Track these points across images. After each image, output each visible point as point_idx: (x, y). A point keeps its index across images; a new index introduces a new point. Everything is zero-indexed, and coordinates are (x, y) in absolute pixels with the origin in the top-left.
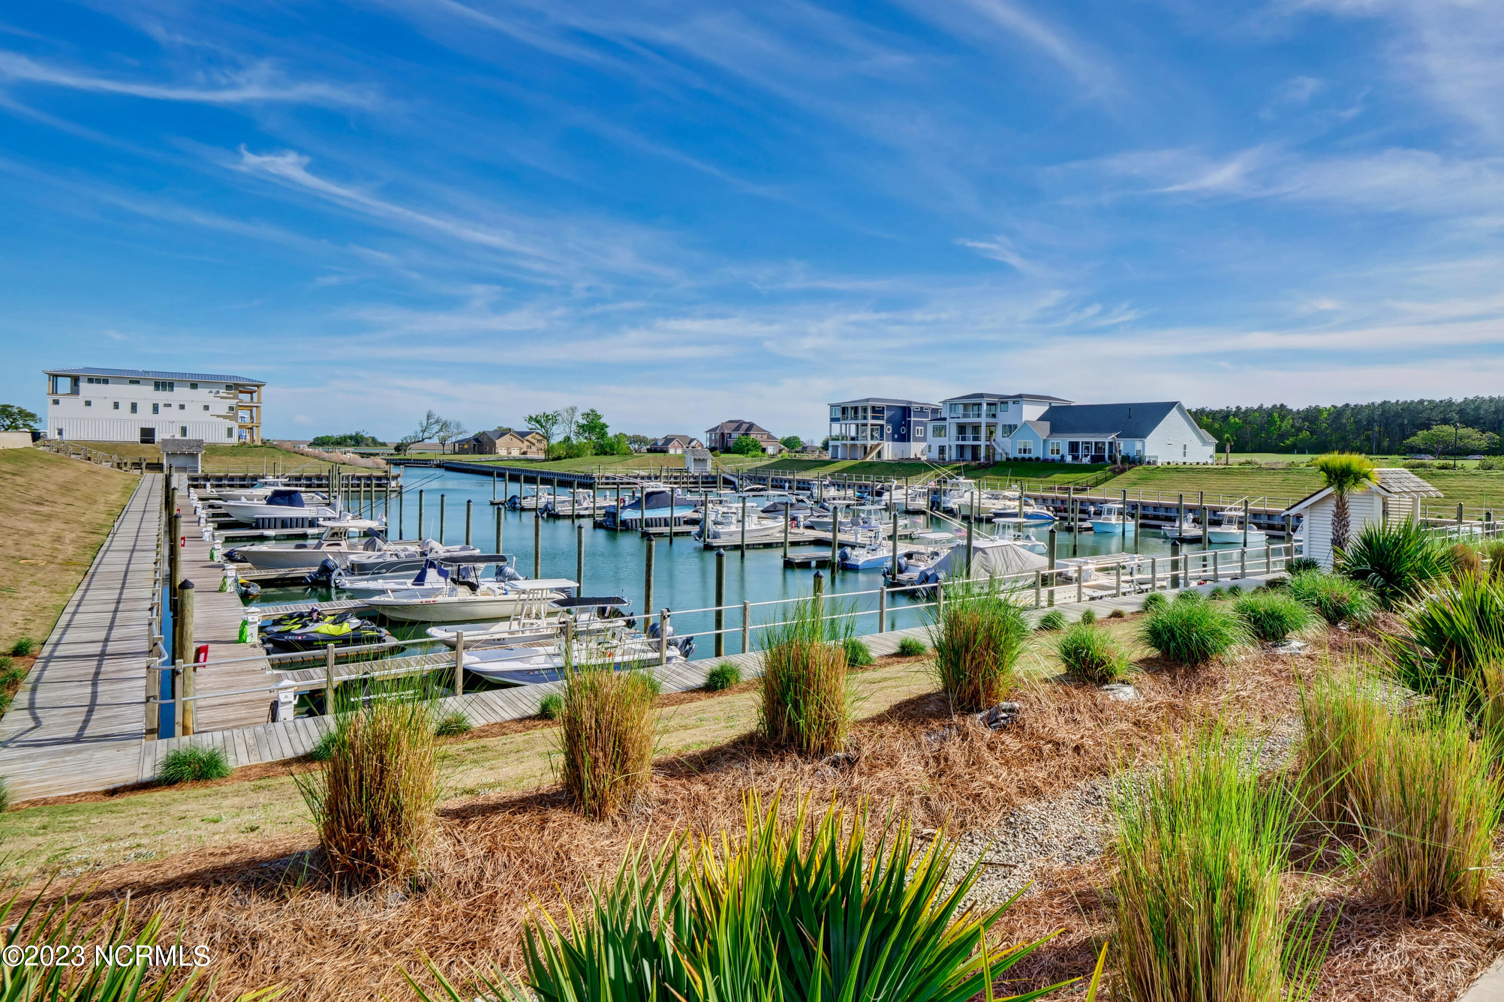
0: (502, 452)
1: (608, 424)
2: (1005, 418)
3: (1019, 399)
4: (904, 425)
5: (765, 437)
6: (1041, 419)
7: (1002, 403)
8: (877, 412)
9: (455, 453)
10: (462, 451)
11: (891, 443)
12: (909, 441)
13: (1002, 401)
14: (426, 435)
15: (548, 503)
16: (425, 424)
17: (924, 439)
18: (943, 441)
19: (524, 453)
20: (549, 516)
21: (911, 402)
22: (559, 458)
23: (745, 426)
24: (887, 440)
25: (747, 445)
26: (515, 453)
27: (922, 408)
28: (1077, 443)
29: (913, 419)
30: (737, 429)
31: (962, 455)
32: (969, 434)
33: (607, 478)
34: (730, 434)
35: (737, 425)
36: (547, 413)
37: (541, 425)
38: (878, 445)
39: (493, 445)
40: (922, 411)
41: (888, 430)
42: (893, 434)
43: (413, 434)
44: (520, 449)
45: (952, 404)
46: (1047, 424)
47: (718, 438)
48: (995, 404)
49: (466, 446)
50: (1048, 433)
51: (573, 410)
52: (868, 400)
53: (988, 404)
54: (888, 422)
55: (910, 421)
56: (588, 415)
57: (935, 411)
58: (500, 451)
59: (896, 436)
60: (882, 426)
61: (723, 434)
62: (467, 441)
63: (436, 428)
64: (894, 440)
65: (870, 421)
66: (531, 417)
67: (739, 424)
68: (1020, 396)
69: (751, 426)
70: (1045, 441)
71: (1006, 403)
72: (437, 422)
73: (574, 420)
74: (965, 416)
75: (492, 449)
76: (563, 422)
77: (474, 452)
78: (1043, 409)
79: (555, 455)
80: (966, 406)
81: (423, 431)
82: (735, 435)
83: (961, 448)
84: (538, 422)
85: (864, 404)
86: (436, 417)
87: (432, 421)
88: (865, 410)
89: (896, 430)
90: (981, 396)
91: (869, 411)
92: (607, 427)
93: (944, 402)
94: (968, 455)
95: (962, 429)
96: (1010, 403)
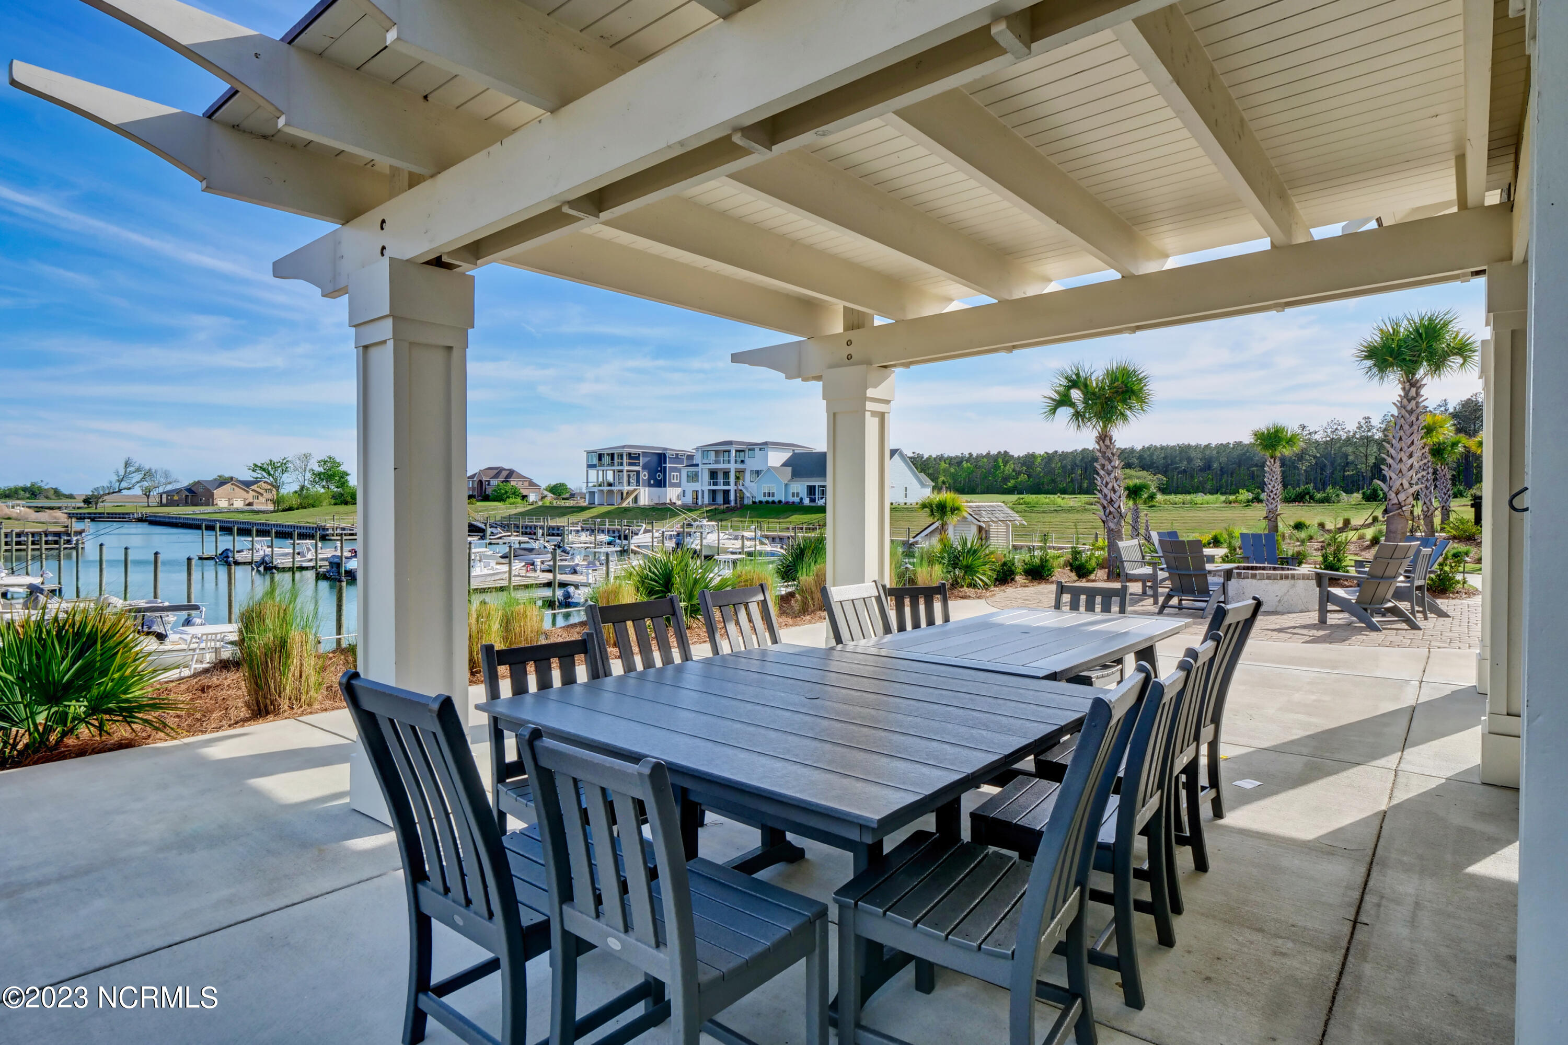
0: (222, 503)
1: (349, 472)
2: (752, 464)
3: (764, 446)
4: (660, 471)
5: (526, 484)
6: (784, 465)
7: (749, 450)
8: (633, 458)
9: (161, 505)
10: (171, 503)
11: (647, 489)
12: (665, 486)
13: (751, 447)
14: (124, 485)
15: (265, 556)
16: (122, 473)
17: (678, 485)
18: (697, 486)
19: (250, 504)
20: (266, 569)
21: (666, 449)
22: (290, 509)
23: (504, 473)
24: (644, 486)
25: (506, 492)
26: (239, 504)
27: (677, 455)
28: (814, 487)
29: (668, 465)
30: (496, 476)
31: (714, 499)
32: (721, 480)
33: (343, 529)
34: (489, 481)
35: (497, 471)
36: (275, 460)
37: (269, 474)
38: (635, 490)
39: (212, 495)
40: (677, 458)
41: (644, 475)
42: (649, 480)
43: (106, 484)
44: (245, 499)
45: (705, 450)
46: (789, 469)
47: (475, 485)
48: (743, 451)
49: (176, 498)
50: (790, 477)
51: (307, 457)
52: (624, 447)
53: (736, 451)
54: (644, 468)
55: (665, 468)
56: (325, 462)
57: (690, 457)
58: (219, 503)
59: (652, 482)
60: (638, 472)
61: (481, 482)
62: (178, 491)
63: (137, 477)
64: (650, 485)
65: (626, 468)
66: (256, 465)
67: (498, 471)
68: (766, 443)
69: (511, 473)
70: (786, 485)
71: (753, 449)
72: (138, 470)
73: (308, 469)
74: (717, 462)
75: (209, 499)
76: (296, 469)
77: (186, 504)
78: (785, 456)
79: (286, 505)
80: (717, 452)
81: (120, 481)
82: (494, 482)
83: (713, 493)
84: (264, 470)
85: (620, 451)
86: (137, 465)
87: (132, 469)
88: (621, 456)
89: (652, 476)
90: (730, 443)
91: (625, 457)
92: (348, 475)
93: (697, 449)
94: (720, 499)
95: (713, 474)
96: (757, 450)
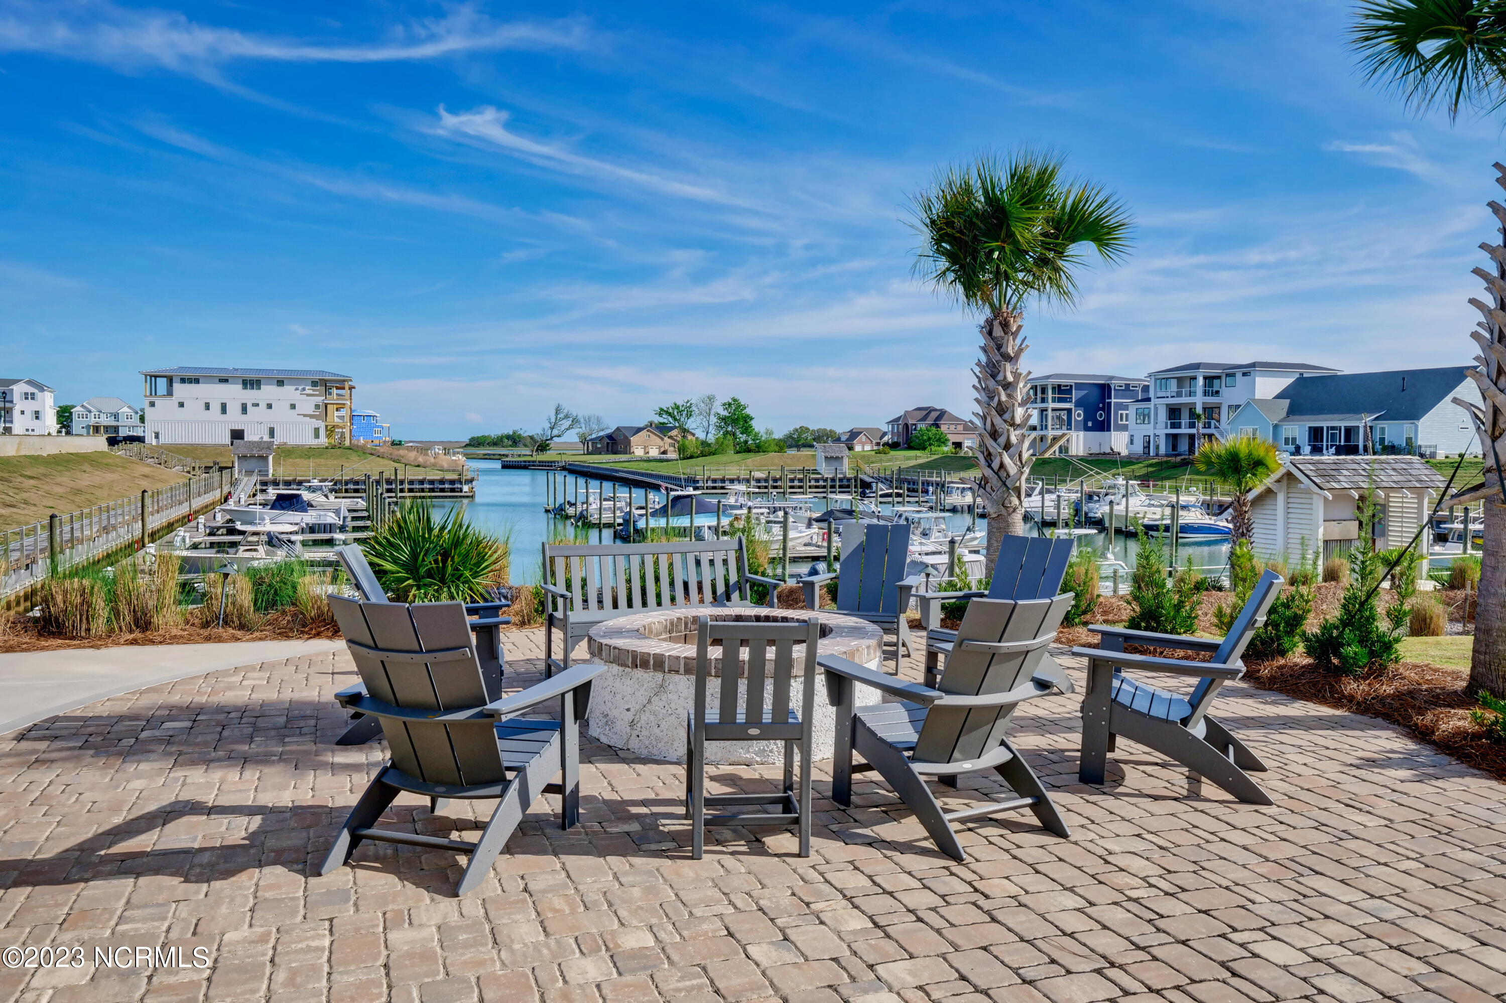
0: (639, 452)
1: (752, 415)
2: (1229, 395)
3: (1248, 370)
4: (1103, 409)
5: (960, 428)
6: (1279, 397)
7: (1227, 375)
8: (1062, 392)
9: (589, 453)
10: (596, 452)
11: (1082, 434)
12: (1109, 430)
13: (1230, 372)
14: (555, 432)
16: (553, 420)
17: (1125, 428)
18: (1148, 429)
19: (664, 452)
20: (585, 524)
21: (1112, 378)
22: (691, 457)
23: (934, 415)
24: (1077, 429)
25: (929, 439)
26: (654, 453)
27: (1127, 385)
28: (1322, 428)
29: (1113, 400)
30: (924, 419)
31: (1174, 447)
32: (1185, 421)
33: (714, 481)
34: (915, 425)
35: (925, 413)
36: (680, 403)
37: (675, 419)
38: (1064, 435)
39: (629, 442)
40: (1128, 389)
41: (1078, 415)
42: (1085, 421)
43: (540, 432)
44: (660, 447)
45: (1162, 378)
46: (1286, 403)
47: (901, 430)
48: (1219, 377)
49: (599, 446)
50: (1285, 414)
51: (711, 399)
52: (1048, 377)
53: (1205, 378)
54: (1078, 404)
55: (1110, 403)
56: (730, 404)
57: (1146, 389)
58: (635, 451)
59: (1090, 424)
60: (1069, 411)
61: (906, 425)
62: (601, 439)
63: (566, 423)
64: (1087, 429)
65: (1051, 405)
66: (662, 410)
67: (928, 411)
68: (1253, 365)
69: (942, 414)
70: (1276, 427)
71: (1233, 375)
72: (567, 417)
73: (712, 412)
74: (1179, 394)
75: (627, 450)
76: (701, 414)
77: (608, 452)
78: (1284, 382)
79: (688, 453)
80: (1180, 380)
81: (552, 428)
82: (922, 426)
83: (1173, 439)
84: (670, 414)
85: (1043, 382)
86: (565, 411)
87: (561, 416)
88: (1044, 390)
89: (1089, 415)
90: (1197, 366)
91: (1050, 391)
92: (752, 419)
93: (1150, 376)
94: (1184, 446)
95: (1174, 412)
96: (1239, 376)
